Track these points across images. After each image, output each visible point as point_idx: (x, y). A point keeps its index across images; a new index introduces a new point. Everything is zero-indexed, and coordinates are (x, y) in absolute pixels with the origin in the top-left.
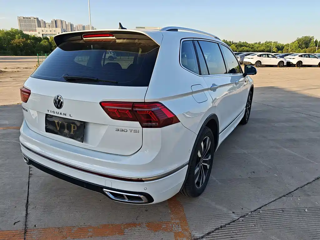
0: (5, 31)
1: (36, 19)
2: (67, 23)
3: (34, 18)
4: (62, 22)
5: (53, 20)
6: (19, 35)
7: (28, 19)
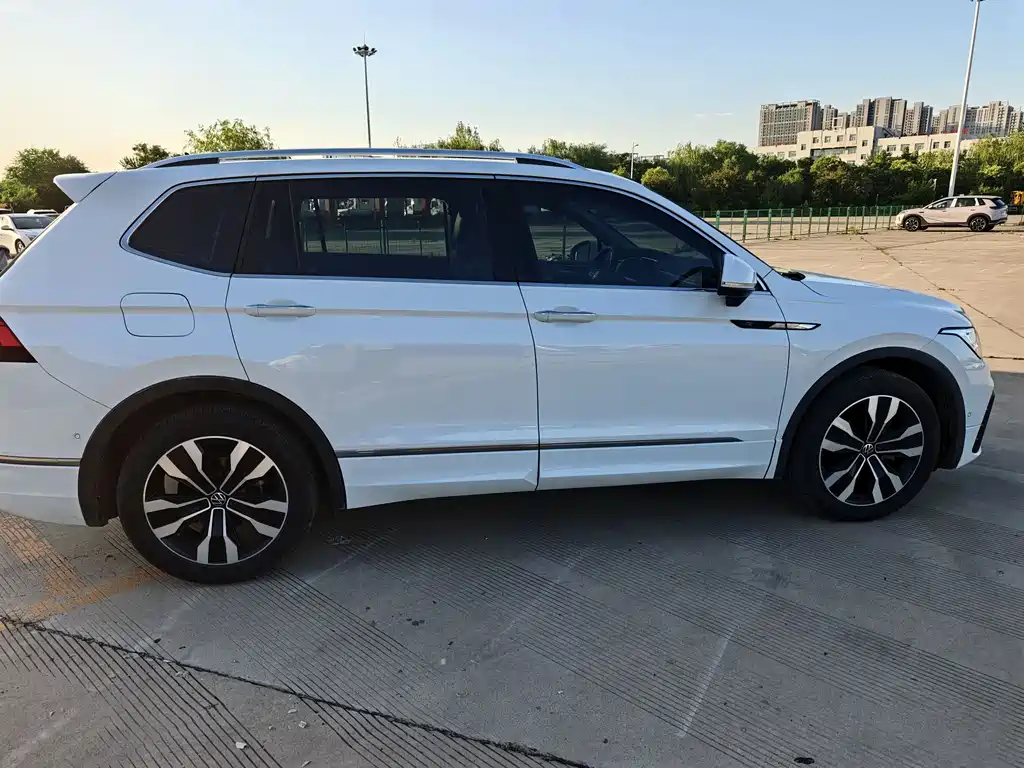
0: (701, 152)
1: (811, 107)
2: (910, 107)
3: (808, 104)
4: (892, 105)
5: (864, 100)
6: (733, 158)
7: (789, 109)
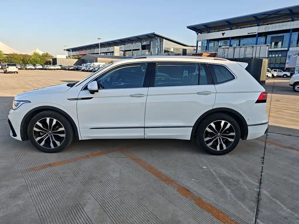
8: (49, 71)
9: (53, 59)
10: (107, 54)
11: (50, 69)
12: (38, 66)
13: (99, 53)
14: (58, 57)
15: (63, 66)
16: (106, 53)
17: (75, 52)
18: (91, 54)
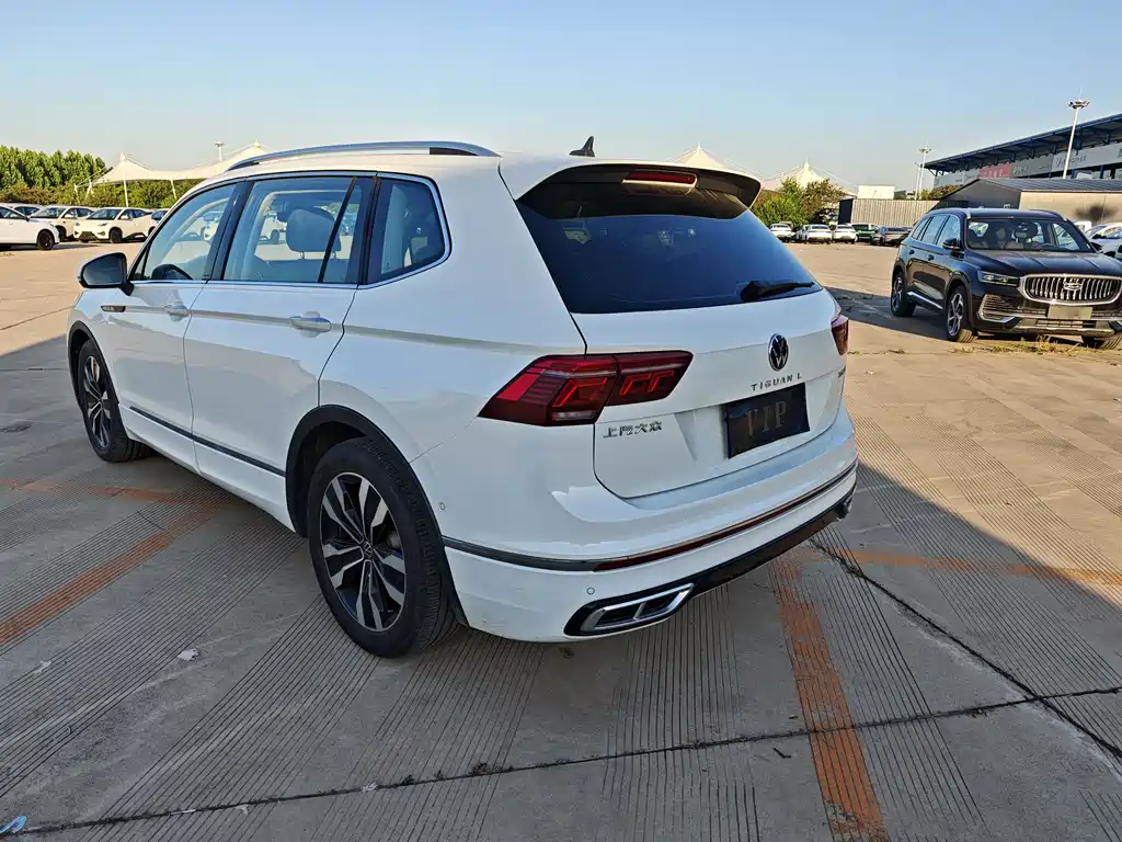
8: (808, 246)
9: (842, 202)
10: (1113, 175)
11: (813, 241)
12: (776, 228)
13: (1060, 174)
14: (864, 192)
15: (870, 228)
16: (1106, 167)
17: (964, 172)
18: (1032, 177)
